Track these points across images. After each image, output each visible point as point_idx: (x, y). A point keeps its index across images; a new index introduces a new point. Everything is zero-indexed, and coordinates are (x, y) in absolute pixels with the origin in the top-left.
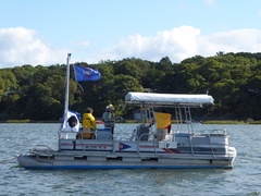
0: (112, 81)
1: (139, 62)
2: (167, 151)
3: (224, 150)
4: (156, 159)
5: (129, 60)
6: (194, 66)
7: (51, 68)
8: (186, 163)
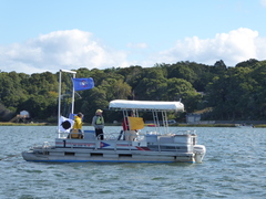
0: (166, 85)
1: (193, 65)
2: (139, 149)
3: (186, 148)
4: (130, 155)
5: (183, 63)
6: (248, 70)
7: (107, 71)
8: (154, 159)
